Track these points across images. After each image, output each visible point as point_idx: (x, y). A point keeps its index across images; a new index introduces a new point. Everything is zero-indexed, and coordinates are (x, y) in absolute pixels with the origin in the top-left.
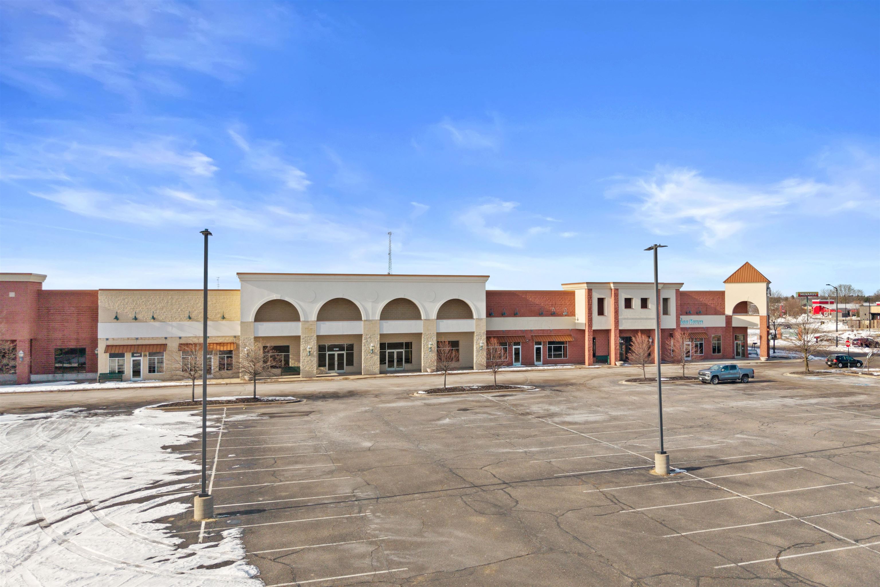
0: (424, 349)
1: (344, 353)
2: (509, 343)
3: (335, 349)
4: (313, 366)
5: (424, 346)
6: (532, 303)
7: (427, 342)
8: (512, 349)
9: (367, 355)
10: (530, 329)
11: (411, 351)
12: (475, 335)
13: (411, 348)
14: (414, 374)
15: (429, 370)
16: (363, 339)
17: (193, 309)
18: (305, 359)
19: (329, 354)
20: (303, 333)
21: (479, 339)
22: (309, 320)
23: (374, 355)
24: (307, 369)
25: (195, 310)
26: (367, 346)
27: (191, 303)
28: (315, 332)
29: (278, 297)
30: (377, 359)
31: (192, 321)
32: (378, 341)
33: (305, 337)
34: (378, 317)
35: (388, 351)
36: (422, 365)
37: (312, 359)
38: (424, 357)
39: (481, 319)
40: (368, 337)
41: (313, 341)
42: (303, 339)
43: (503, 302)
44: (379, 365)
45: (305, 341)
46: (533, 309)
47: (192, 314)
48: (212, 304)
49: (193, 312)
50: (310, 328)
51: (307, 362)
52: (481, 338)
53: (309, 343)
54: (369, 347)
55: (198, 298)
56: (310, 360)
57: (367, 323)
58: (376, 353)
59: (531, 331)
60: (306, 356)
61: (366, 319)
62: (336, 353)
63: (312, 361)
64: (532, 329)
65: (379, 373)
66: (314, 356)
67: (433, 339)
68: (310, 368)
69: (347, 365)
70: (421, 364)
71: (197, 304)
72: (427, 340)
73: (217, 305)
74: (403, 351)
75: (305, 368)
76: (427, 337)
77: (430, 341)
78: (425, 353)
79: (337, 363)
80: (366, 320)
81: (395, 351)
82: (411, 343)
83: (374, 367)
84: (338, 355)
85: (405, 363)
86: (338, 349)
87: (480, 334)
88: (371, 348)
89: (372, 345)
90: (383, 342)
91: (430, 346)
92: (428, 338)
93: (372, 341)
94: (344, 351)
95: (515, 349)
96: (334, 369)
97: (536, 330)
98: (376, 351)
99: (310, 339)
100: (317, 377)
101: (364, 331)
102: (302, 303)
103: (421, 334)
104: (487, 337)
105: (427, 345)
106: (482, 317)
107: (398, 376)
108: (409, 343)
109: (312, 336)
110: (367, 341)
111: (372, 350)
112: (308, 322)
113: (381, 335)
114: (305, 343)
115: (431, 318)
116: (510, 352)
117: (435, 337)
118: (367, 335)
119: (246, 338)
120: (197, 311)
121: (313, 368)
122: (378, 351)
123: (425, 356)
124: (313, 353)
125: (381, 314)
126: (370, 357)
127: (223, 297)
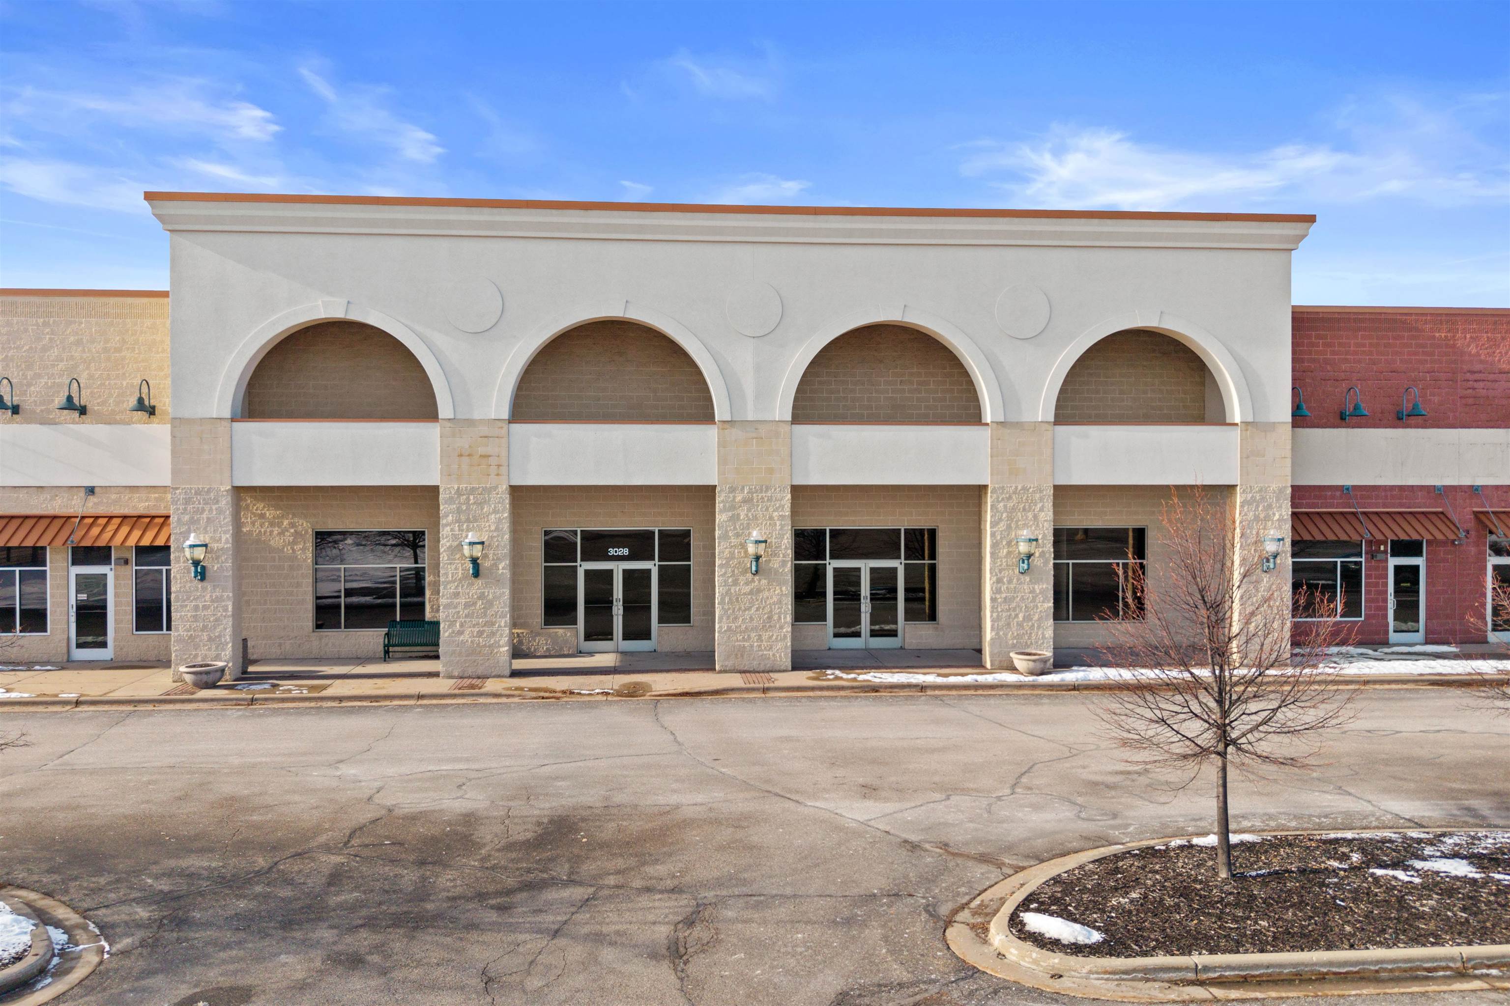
0: (993, 562)
1: (652, 566)
2: (1369, 543)
3: (612, 552)
4: (493, 624)
5: (994, 545)
6: (1478, 367)
7: (1009, 527)
8: (1386, 568)
9: (736, 583)
10: (1466, 481)
11: (933, 569)
12: (1238, 500)
13: (933, 556)
14: (952, 680)
15: (1020, 662)
16: (719, 506)
17: (30, 374)
18: (456, 595)
19: (587, 573)
20: (447, 473)
21: (1257, 518)
22: (477, 416)
23: (764, 582)
24: (466, 637)
25: (38, 376)
26: (734, 541)
27: (18, 348)
28: (504, 470)
29: (338, 313)
30: (780, 602)
31: (28, 421)
32: (782, 517)
33: (459, 492)
34: (782, 408)
35: (832, 565)
36: (988, 635)
37: (490, 593)
38: (993, 600)
39: (1271, 427)
40: (739, 498)
41: (495, 511)
42: (451, 500)
43: (1346, 361)
44: (788, 629)
45: (459, 511)
46: (1483, 392)
47: (24, 393)
48: (106, 350)
49: (29, 385)
50: (481, 450)
51: (467, 605)
52: (1267, 518)
53: (476, 520)
54: (743, 546)
55: (45, 324)
56: (482, 596)
57: (735, 433)
58: (776, 572)
59: (1473, 491)
60: (465, 577)
61: (728, 418)
62: (618, 569)
63: (490, 604)
64: (1480, 482)
65: (787, 663)
66: (498, 581)
67: (1035, 517)
68: (480, 634)
69: (661, 620)
70: (980, 627)
71: (45, 349)
72: (1010, 518)
73: (123, 358)
74: (898, 565)
75: (461, 633)
76: (1010, 504)
77: (1025, 526)
78: (999, 581)
79: (621, 612)
80: (731, 423)
81: (865, 566)
82: (933, 533)
83: (765, 636)
84: (628, 575)
85: (907, 619)
86: (626, 551)
87: (1263, 499)
88: (751, 549)
89: (755, 534)
90: (811, 523)
91: (1023, 548)
92: (1014, 509)
93: (756, 518)
94: (652, 558)
95: (1398, 569)
96: (607, 635)
97: (1497, 488)
98: (775, 564)
99: (480, 504)
100: (515, 674)
101: (721, 473)
102: (441, 340)
103: (981, 490)
104: (1294, 514)
105: (1009, 544)
106: (1273, 419)
107: (875, 689)
108: (921, 531)
109: (488, 490)
110: (734, 519)
111: (757, 558)
112: (470, 423)
113: (797, 490)
114: (458, 521)
115: (1027, 417)
116: (1376, 585)
117: (1049, 504)
118: (733, 490)
119: (198, 492)
120: (43, 381)
121: (493, 634)
122: (784, 563)
123: (999, 591)
124: (495, 565)
125: (796, 399)
126: (747, 589)
127: (148, 322)
